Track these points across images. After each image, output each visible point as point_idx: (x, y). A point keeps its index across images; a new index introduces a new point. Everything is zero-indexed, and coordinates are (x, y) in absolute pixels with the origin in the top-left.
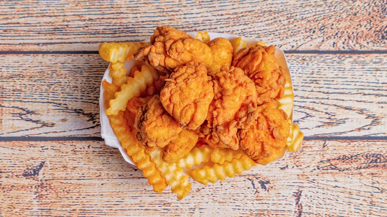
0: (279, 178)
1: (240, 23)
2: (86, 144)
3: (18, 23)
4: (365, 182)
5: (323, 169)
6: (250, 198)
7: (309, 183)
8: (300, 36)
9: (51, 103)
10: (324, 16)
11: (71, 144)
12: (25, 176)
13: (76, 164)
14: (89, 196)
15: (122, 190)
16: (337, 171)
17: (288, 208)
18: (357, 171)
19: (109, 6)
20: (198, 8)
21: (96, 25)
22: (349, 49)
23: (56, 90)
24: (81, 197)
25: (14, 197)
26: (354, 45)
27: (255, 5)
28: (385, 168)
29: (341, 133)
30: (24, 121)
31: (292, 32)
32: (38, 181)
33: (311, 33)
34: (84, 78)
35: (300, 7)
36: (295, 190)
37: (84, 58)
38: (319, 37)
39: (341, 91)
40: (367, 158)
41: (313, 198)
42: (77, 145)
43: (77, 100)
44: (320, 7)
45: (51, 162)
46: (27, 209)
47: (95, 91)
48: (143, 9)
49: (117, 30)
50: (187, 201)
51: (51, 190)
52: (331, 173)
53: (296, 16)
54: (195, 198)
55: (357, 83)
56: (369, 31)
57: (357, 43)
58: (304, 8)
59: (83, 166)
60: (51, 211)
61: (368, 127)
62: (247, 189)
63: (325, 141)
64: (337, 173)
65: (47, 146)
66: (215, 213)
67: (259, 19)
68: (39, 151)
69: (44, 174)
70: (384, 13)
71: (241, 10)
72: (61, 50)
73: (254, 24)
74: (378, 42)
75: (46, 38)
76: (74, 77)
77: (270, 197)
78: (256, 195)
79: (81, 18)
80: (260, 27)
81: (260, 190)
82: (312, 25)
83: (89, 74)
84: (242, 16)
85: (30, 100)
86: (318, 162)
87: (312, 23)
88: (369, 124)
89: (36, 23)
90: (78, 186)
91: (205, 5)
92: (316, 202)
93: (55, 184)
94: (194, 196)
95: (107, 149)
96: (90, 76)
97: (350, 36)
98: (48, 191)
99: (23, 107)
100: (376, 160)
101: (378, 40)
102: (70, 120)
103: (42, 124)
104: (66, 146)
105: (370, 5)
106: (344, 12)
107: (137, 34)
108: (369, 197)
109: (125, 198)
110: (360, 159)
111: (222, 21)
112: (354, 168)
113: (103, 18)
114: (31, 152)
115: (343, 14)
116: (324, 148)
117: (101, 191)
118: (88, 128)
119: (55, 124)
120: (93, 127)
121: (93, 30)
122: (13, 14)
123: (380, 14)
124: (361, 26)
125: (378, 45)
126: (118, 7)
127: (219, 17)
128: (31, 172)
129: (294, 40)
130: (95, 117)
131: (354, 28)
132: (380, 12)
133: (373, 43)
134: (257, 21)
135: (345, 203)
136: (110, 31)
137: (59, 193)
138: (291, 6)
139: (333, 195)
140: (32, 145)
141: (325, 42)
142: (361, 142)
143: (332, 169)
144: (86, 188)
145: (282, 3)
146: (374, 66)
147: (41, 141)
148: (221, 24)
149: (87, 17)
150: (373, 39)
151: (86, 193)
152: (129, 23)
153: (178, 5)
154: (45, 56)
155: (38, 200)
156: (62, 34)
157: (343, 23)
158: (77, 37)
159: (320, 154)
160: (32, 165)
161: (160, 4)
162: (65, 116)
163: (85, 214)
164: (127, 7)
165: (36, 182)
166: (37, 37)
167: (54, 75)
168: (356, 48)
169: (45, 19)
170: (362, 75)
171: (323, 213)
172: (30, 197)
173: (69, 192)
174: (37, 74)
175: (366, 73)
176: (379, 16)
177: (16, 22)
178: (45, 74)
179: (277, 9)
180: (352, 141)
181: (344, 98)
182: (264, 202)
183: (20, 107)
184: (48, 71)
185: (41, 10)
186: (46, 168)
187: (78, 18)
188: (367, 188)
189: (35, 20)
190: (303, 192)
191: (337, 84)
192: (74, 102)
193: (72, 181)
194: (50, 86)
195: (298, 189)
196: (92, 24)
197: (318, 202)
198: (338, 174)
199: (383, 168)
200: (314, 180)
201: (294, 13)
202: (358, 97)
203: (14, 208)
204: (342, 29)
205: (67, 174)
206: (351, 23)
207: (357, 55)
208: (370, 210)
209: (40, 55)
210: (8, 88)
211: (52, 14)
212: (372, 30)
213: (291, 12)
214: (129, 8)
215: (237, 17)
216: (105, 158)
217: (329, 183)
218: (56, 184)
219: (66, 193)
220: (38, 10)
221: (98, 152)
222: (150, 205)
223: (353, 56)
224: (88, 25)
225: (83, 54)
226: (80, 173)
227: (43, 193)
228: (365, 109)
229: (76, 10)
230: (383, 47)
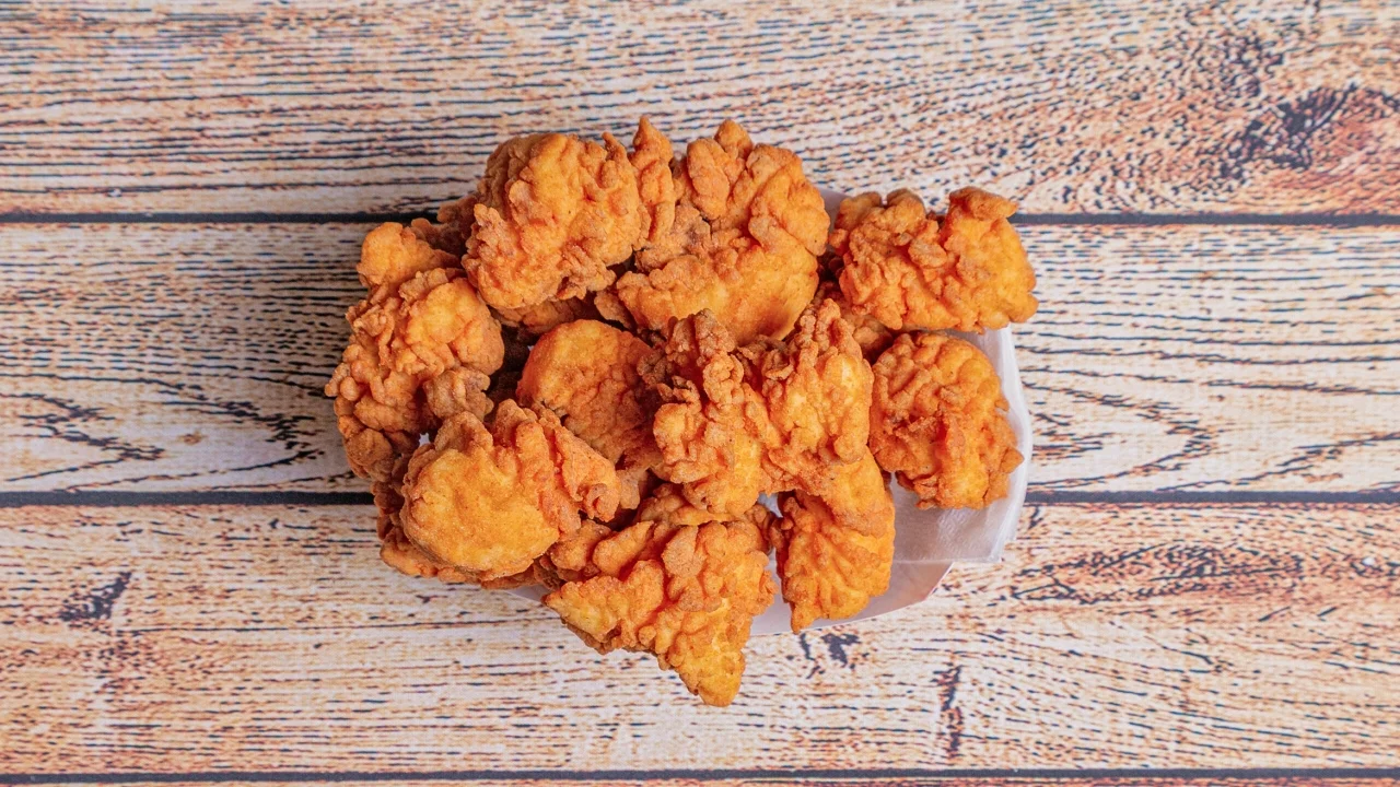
0: (889, 627)
1: (765, 124)
2: (263, 517)
3: (42, 122)
4: (1166, 637)
5: (1030, 598)
6: (794, 690)
7: (984, 641)
8: (957, 166)
9: (149, 382)
10: (1035, 101)
11: (217, 516)
12: (66, 619)
13: (233, 581)
14: (274, 685)
15: (380, 665)
16: (1076, 603)
17: (916, 721)
18: (1138, 603)
19: (339, 68)
20: (627, 76)
21: (295, 128)
22: (1117, 208)
23: (168, 342)
24: (249, 685)
25: (33, 686)
26: (1133, 197)
27: (810, 67)
28: (1228, 594)
29: (1088, 481)
30: (63, 441)
31: (931, 155)
32: (109, 634)
33: (994, 158)
34: (257, 301)
35: (957, 71)
36: (939, 663)
37: (256, 236)
38: (1018, 168)
39: (1090, 344)
40: (1172, 562)
41: (996, 688)
42: (236, 520)
43: (234, 373)
44: (1024, 71)
45: (151, 575)
46: (76, 725)
47: (293, 342)
48: (449, 78)
49: (365, 145)
50: (592, 701)
51: (151, 664)
52: (1056, 609)
53: (946, 100)
54: (616, 690)
55: (1139, 320)
56: (1178, 150)
57: (1142, 190)
58: (969, 75)
59: (253, 586)
60: (154, 730)
61: (1176, 461)
62: (786, 661)
63: (1037, 506)
64: (1073, 610)
65: (139, 522)
66: (681, 737)
67: (825, 111)
68: (111, 538)
69: (128, 612)
70: (1228, 92)
71: (768, 82)
72: (181, 211)
73: (807, 128)
74: (1210, 186)
75: (133, 170)
76: (223, 300)
77: (857, 686)
78: (814, 680)
79: (246, 106)
80: (830, 135)
81: (828, 663)
82: (997, 130)
83: (274, 290)
84: (771, 101)
85: (82, 374)
86: (1015, 575)
87: (995, 125)
88: (1178, 451)
89: (101, 123)
90: (239, 651)
91: (648, 63)
92: (1006, 702)
93: (162, 643)
94: (616, 682)
95: (333, 532)
96: (275, 294)
97: (1118, 168)
98: (142, 668)
99: (60, 395)
100: (1199, 572)
101: (1210, 181)
102: (213, 438)
103: (122, 451)
104: (200, 521)
105: (1185, 65)
106: (1098, 88)
107: (428, 159)
108: (1175, 687)
109: (391, 689)
110: (1148, 565)
111: (707, 118)
112: (1131, 594)
113: (318, 107)
114: (88, 541)
115: (1096, 97)
116: (1033, 530)
117: (312, 667)
118: (270, 465)
119: (162, 450)
120: (286, 462)
121: (287, 144)
122: (23, 93)
124: (1154, 135)
125: (1210, 195)
126: (368, 72)
127: (695, 105)
128: (86, 607)
129: (937, 181)
130: (294, 429)
131: (1131, 140)
132: (1217, 90)
133: (1192, 191)
134: (817, 117)
135: (1097, 707)
136: (340, 149)
137: (178, 675)
138: (930, 70)
139: (1063, 681)
140: (89, 518)
141: (1037, 187)
142: (1152, 511)
143: (1060, 596)
144: (265, 658)
145: (898, 58)
146: (1197, 263)
147: (117, 505)
148: (702, 126)
149: (267, 103)
150: (1191, 177)
151: (267, 672)
152: (404, 122)
153: (561, 64)
154: (130, 228)
155: (110, 697)
156: (183, 157)
157: (1095, 125)
158: (234, 169)
159: (1020, 549)
160: (91, 582)
161: (505, 62)
162: (197, 426)
163: (262, 743)
164: (397, 72)
165: (104, 638)
166: (104, 169)
167: (161, 291)
168: (1137, 207)
169: (128, 110)
170: (1157, 295)
171: (1028, 739)
172: (85, 685)
173: (212, 670)
174: (105, 289)
175: (1171, 287)
176: (1211, 101)
177: (35, 119)
178: (131, 289)
179: (882, 80)
180: (1122, 508)
181: (1097, 369)
182: (839, 701)
183: (50, 394)
184: (139, 278)
185: (116, 80)
186: (135, 592)
187: (236, 107)
188: (1171, 658)
189: (97, 114)
190: (964, 669)
191: (1075, 323)
192: (226, 379)
193: (220, 637)
194: (147, 328)
195: (948, 660)
196: (281, 125)
197: (1013, 704)
198: (1078, 614)
199: (1223, 593)
200: (1000, 631)
201: (938, 91)
202: (1144, 366)
203: (33, 722)
204: (1093, 143)
205: (203, 612)
206: (1119, 121)
207: (1141, 230)
208: (1181, 729)
209: (115, 227)
210: (8, 332)
211: (151, 94)
212: (1191, 149)
213: (929, 90)
214: (402, 75)
215: (753, 103)
216: (327, 562)
217: (1048, 642)
218: (167, 645)
219: (199, 675)
220: (106, 80)
221: (303, 543)
222: (473, 713)
223: (1128, 231)
224: (270, 129)
225: (251, 224)
226: (244, 608)
227: (126, 673)
228: (1166, 405)
229: (231, 81)
230: (1224, 202)
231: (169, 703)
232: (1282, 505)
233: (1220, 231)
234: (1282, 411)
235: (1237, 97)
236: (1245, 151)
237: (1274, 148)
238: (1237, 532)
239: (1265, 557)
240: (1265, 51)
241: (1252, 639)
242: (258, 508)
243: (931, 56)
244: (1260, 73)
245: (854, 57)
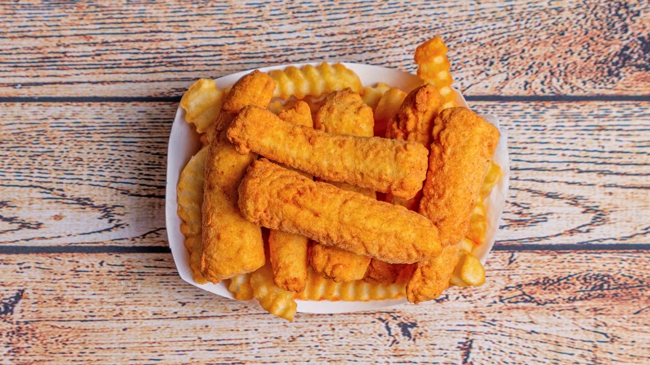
0: (434, 318)
1: (364, 49)
2: (96, 260)
4: (583, 323)
5: (509, 302)
6: (383, 353)
7: (485, 326)
8: (467, 71)
9: (36, 187)
10: (509, 36)
11: (71, 259)
13: (79, 295)
14: (101, 351)
15: (158, 340)
16: (534, 305)
18: (568, 305)
19: (138, 20)
20: (291, 24)
21: (114, 52)
22: (553, 93)
23: (45, 166)
24: (87, 351)
26: (561, 86)
27: (388, 18)
28: (617, 300)
29: (540, 239)
31: (453, 65)
32: (12, 323)
33: (487, 66)
34: (93, 143)
35: (467, 20)
36: (461, 338)
37: (93, 109)
38: (500, 72)
39: (539, 165)
40: (586, 282)
41: (492, 352)
42: (81, 261)
43: (81, 182)
44: (502, 20)
45: (35, 291)
47: (113, 166)
48: (197, 25)
49: (151, 61)
50: (273, 359)
51: (34, 340)
52: (524, 308)
53: (461, 36)
54: (286, 353)
55: (566, 152)
56: (585, 61)
57: (566, 83)
58: (473, 22)
59: (90, 297)
61: (587, 228)
62: (378, 337)
63: (513, 252)
64: (533, 309)
65: (29, 262)
67: (397, 42)
68: (14, 271)
69: (22, 311)
70: (611, 31)
71: (366, 27)
72: (53, 96)
73: (387, 51)
74: (602, 81)
75: (28, 74)
76: (75, 143)
77: (417, 351)
78: (393, 347)
79: (88, 40)
80: (399, 55)
81: (401, 338)
82: (488, 51)
83: (103, 138)
84: (368, 37)
86: (501, 290)
87: (487, 49)
88: (589, 222)
89: (11, 49)
90: (82, 332)
91: (302, 17)
92: (498, 359)
93: (41, 328)
94: (286, 349)
95: (133, 268)
96: (103, 140)
97: (553, 71)
98: (30, 342)
100: (602, 286)
101: (602, 78)
102: (69, 217)
103: (20, 224)
104: (62, 262)
105: (588, 17)
106: (542, 29)
107: (185, 68)
108: (589, 351)
109: (164, 353)
110: (573, 284)
111: (334, 46)
112: (564, 300)
113: (127, 41)
115: (541, 34)
116: (511, 265)
117: (122, 341)
118: (100, 232)
119: (42, 224)
120: (109, 230)
121: (110, 60)
123: (605, 33)
124: (572, 54)
125: (602, 85)
126: (154, 22)
127: (327, 39)
129: (457, 79)
130: (113, 212)
131: (560, 57)
132: (605, 30)
133: (593, 83)
134: (392, 45)
135: (547, 361)
136: (138, 63)
137: (49, 345)
138: (452, 20)
139: (528, 347)
140: (2, 260)
141: (510, 82)
142: (575, 255)
143: (526, 301)
144: (96, 336)
145: (435, 14)
146: (596, 122)
147: (17, 253)
148: (331, 50)
149: (99, 39)
150: (592, 76)
151: (97, 344)
152: (172, 48)
153: (256, 17)
154: (26, 105)
155: (12, 358)
156: (55, 67)
157: (541, 49)
158: (82, 73)
159: (504, 275)
161: (226, 17)
162: (60, 210)
164: (169, 22)
165: (9, 325)
167: (42, 138)
168: (563, 92)
169: (26, 43)
170: (575, 138)
173: (67, 343)
174: (12, 137)
175: (582, 134)
176: (602, 35)
178: (26, 137)
179: (427, 25)
180: (558, 253)
181: (544, 178)
182: (407, 359)
184: (31, 131)
185: (20, 27)
186: (26, 301)
187: (83, 41)
188: (587, 335)
189: (9, 44)
190: (474, 341)
191: (532, 154)
192: (77, 186)
193: (72, 325)
194: (35, 158)
195: (465, 336)
196: (107, 50)
197: (501, 360)
198: (536, 311)
199: (614, 299)
200: (494, 320)
201: (457, 31)
202: (569, 177)
204: (539, 58)
205: (63, 311)
206: (553, 47)
207: (566, 104)
209: (18, 104)
211: (38, 34)
212: (592, 61)
213: (452, 30)
214: (171, 24)
215: (358, 38)
216: (130, 284)
217: (520, 326)
218: (43, 329)
219: (61, 346)
220: (14, 26)
221: (117, 274)
223: (559, 104)
224: (101, 52)
225: (91, 103)
226: (85, 309)
227: (22, 344)
228: (581, 197)
229: (80, 27)
230: (610, 89)
231: (44, 361)
232: (645, 251)
233: (608, 105)
234: (644, 201)
235: (616, 33)
236: (621, 62)
237: (636, 60)
238: (621, 266)
239: (636, 279)
240: (631, 9)
241: (631, 324)
242: (93, 255)
243: (452, 13)
244: (628, 21)
245: (412, 13)
